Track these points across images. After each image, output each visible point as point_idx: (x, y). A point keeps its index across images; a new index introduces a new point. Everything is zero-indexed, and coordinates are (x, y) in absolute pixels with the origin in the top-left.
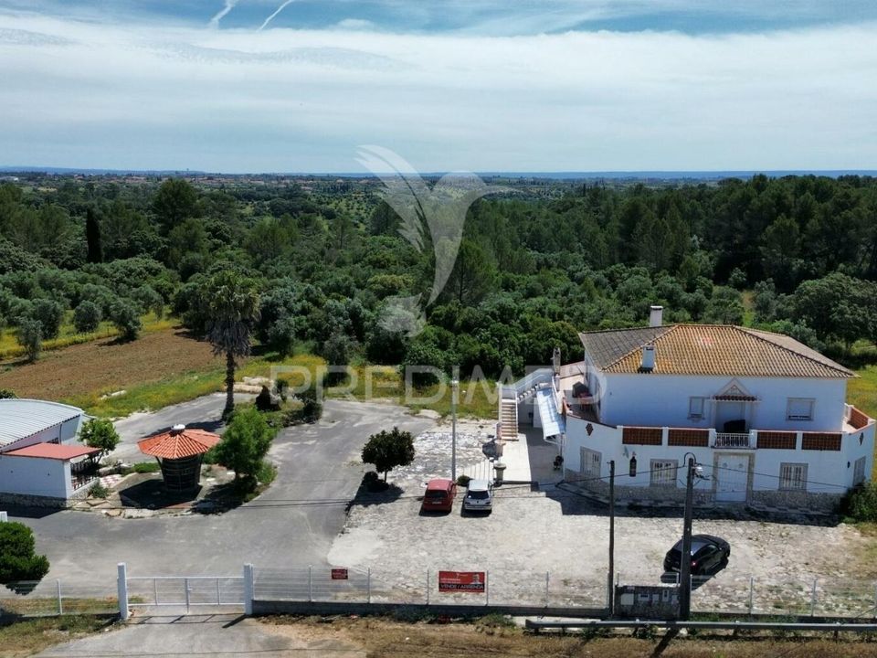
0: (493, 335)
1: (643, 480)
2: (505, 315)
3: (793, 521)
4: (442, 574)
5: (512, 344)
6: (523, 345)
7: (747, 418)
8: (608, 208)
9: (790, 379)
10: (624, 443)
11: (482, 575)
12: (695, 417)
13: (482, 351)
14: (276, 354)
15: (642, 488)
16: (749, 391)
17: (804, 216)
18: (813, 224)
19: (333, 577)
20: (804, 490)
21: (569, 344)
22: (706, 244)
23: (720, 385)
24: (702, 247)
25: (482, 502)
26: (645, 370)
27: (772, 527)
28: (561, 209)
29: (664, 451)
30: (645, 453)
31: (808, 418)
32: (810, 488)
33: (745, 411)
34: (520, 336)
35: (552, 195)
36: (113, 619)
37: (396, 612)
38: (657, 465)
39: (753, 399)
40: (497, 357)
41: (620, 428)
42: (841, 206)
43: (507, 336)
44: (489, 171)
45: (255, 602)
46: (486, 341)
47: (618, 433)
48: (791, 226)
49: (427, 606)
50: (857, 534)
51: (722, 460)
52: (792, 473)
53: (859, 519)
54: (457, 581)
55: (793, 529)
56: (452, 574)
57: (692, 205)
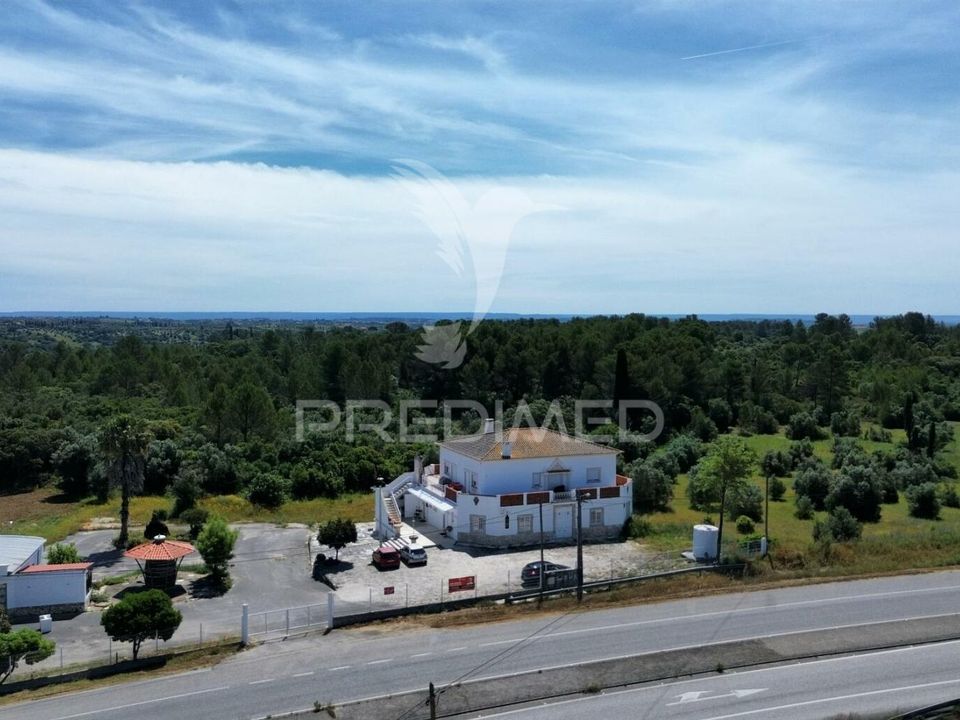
0: (315, 461)
1: (513, 529)
2: (317, 442)
3: (603, 543)
4: (451, 581)
5: (334, 467)
6: (341, 467)
7: (565, 484)
8: (286, 352)
9: (589, 457)
10: (502, 505)
11: (473, 578)
12: (537, 486)
13: (311, 474)
14: (94, 498)
15: (513, 536)
16: (566, 467)
17: (490, 356)
18: (499, 362)
19: (386, 593)
20: (603, 525)
21: (376, 463)
22: (404, 383)
23: (548, 464)
24: (401, 386)
25: (422, 556)
26: (506, 457)
27: (593, 547)
28: (234, 352)
29: (525, 508)
30: (514, 511)
31: (598, 481)
32: (606, 524)
33: (564, 480)
34: (339, 460)
35: (180, 337)
36: (241, 646)
37: (426, 610)
38: (520, 519)
39: (568, 471)
40: (323, 479)
41: (499, 496)
42: (519, 348)
43: (327, 460)
44: (97, 310)
45: (335, 619)
46: (310, 466)
47: (498, 500)
48: (483, 365)
49: (442, 603)
50: (637, 544)
51: (558, 511)
52: (595, 515)
53: (635, 537)
54: (460, 584)
55: (606, 546)
56: (456, 580)
57: (387, 348)
